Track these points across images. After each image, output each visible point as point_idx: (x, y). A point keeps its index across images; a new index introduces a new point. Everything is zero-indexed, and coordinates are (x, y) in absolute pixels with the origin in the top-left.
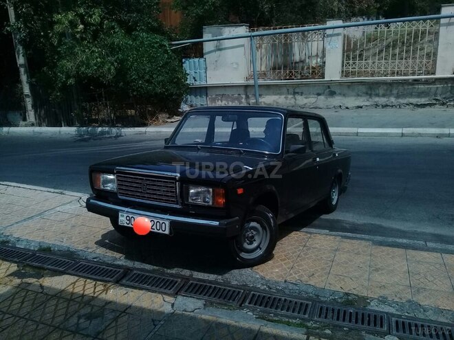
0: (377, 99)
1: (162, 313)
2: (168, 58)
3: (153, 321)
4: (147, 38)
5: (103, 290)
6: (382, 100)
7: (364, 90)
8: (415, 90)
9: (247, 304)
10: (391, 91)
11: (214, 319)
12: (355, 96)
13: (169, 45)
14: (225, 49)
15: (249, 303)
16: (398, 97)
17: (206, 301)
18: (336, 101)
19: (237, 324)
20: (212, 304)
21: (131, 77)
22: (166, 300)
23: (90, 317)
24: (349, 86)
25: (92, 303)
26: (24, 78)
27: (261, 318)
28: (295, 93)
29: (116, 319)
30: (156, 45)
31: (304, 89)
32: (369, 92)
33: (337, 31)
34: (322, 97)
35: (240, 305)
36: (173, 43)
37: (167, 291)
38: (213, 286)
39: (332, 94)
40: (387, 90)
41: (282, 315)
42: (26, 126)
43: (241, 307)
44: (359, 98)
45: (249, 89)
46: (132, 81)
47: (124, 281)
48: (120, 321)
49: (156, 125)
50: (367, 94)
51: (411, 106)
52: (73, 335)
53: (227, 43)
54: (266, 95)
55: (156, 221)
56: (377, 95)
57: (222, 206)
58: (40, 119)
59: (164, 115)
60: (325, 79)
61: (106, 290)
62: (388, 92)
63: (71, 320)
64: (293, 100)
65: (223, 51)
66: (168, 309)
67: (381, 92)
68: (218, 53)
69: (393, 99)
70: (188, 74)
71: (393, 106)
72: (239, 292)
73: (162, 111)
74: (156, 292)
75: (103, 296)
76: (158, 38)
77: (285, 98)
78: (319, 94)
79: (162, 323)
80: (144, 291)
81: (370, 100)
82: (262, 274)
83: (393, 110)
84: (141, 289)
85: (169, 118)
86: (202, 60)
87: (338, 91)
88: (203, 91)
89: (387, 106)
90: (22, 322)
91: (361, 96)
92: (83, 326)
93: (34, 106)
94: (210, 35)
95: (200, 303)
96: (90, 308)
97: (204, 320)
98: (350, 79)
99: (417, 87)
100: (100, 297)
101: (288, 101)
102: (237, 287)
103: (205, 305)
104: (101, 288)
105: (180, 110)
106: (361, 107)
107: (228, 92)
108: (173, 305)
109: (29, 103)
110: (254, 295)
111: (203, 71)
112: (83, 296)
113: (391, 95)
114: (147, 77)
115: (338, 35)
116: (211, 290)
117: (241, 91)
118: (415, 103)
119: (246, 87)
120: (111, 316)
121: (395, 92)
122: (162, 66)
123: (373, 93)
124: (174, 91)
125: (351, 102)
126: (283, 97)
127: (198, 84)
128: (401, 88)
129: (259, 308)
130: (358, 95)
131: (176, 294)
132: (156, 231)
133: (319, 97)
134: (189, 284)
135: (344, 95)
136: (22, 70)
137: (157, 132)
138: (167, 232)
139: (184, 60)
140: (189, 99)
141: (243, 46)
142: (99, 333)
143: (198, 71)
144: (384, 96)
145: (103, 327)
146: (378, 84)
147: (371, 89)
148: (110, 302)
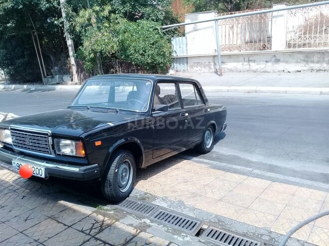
0: (312, 65)
6: (317, 66)
7: (302, 58)
10: (324, 58)
12: (294, 62)
13: (161, 28)
14: (200, 29)
18: (281, 66)
21: (130, 51)
24: (290, 55)
26: (71, 53)
28: (249, 61)
30: (151, 29)
31: (256, 58)
32: (306, 60)
33: (281, 13)
34: (269, 64)
36: (164, 27)
39: (278, 61)
40: (320, 58)
42: (72, 84)
44: (298, 64)
45: (216, 58)
46: (131, 55)
50: (304, 61)
53: (199, 26)
54: (229, 62)
55: (35, 167)
56: (313, 62)
57: (82, 156)
58: (80, 80)
60: (272, 50)
62: (321, 59)
64: (248, 66)
65: (198, 31)
67: (316, 59)
68: (195, 32)
69: (325, 65)
71: (325, 70)
76: (154, 24)
78: (267, 62)
81: (307, 65)
83: (326, 73)
86: (184, 38)
87: (281, 59)
88: (184, 60)
89: (320, 70)
91: (300, 63)
93: (77, 72)
94: (190, 20)
98: (292, 49)
101: (244, 67)
106: (300, 72)
107: (202, 61)
109: (74, 69)
111: (185, 46)
113: (324, 61)
114: (141, 51)
115: (282, 16)
117: (211, 59)
119: (214, 56)
121: (326, 59)
122: (153, 44)
123: (309, 60)
125: (293, 67)
126: (241, 63)
127: (181, 55)
130: (298, 62)
132: (36, 175)
133: (267, 64)
135: (286, 62)
136: (70, 48)
138: (43, 176)
139: (172, 39)
140: (175, 67)
141: (212, 27)
143: (181, 46)
144: (318, 62)
146: (313, 53)
147: (307, 57)
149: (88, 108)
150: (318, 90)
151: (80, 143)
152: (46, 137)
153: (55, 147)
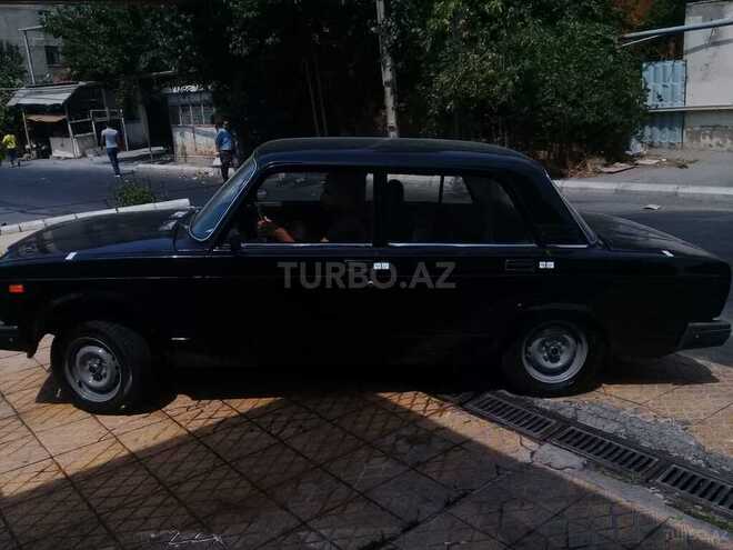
1: (513, 460)
2: (615, 63)
3: (498, 467)
4: (581, 30)
5: (437, 411)
9: (658, 481)
11: (593, 487)
13: (619, 40)
14: (727, 42)
15: (664, 481)
17: (589, 460)
19: (629, 504)
20: (598, 466)
21: (544, 97)
22: (524, 443)
23: (412, 441)
25: (419, 424)
26: (390, 101)
27: (675, 507)
29: (445, 452)
30: (595, 42)
35: (647, 481)
36: (627, 35)
37: (530, 432)
38: (608, 441)
41: (716, 512)
43: (646, 483)
46: (546, 104)
47: (470, 405)
48: (452, 455)
49: (581, 177)
52: (384, 458)
59: (597, 160)
61: (442, 411)
63: (388, 438)
65: (723, 46)
66: (524, 457)
68: (712, 50)
70: (649, 90)
72: (651, 460)
73: (594, 152)
74: (512, 430)
75: (436, 418)
76: (600, 29)
79: (509, 473)
80: (494, 425)
82: (701, 441)
84: (492, 421)
85: (606, 166)
86: (679, 64)
88: (676, 118)
90: (328, 427)
92: (400, 450)
94: (700, 18)
95: (576, 461)
96: (414, 429)
97: (576, 485)
100: (431, 418)
102: (649, 451)
103: (585, 466)
104: (435, 406)
105: (627, 152)
107: (727, 121)
108: (533, 453)
110: (675, 470)
112: (409, 411)
114: (573, 96)
116: (601, 448)
120: (440, 447)
122: (602, 78)
124: (618, 118)
127: (667, 105)
129: (678, 492)
131: (542, 441)
134: (568, 430)
137: (581, 189)
139: (644, 65)
140: (648, 134)
142: (418, 464)
143: (669, 84)
145: (426, 457)
148: (444, 428)
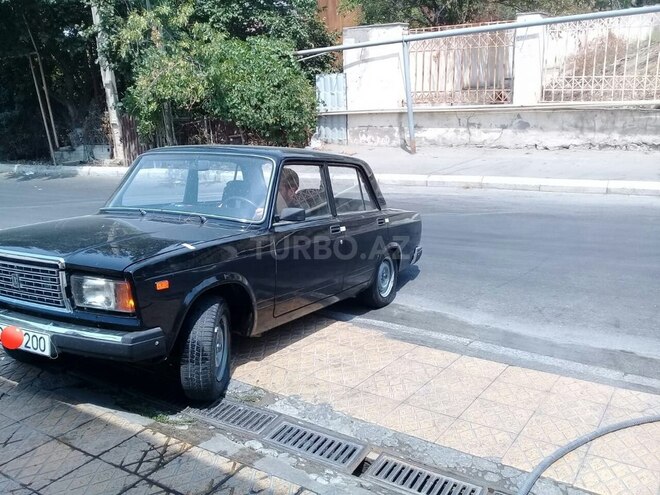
0: (591, 135)
6: (600, 138)
7: (573, 122)
8: (650, 122)
10: (614, 123)
12: (558, 130)
13: (294, 55)
14: (372, 60)
16: (624, 132)
18: (530, 137)
21: (232, 100)
24: (549, 116)
28: (469, 125)
30: (274, 56)
31: (482, 119)
32: (580, 124)
33: (532, 30)
34: (508, 132)
36: (300, 52)
39: (524, 126)
40: (607, 121)
42: (111, 165)
44: (564, 133)
45: (404, 118)
46: (233, 107)
50: (576, 127)
51: (645, 147)
53: (372, 52)
54: (428, 127)
55: (31, 334)
56: (592, 129)
57: (129, 311)
58: (129, 156)
60: (514, 105)
62: (609, 124)
64: (467, 135)
65: (369, 63)
67: (598, 124)
68: (363, 65)
69: (616, 137)
71: (616, 146)
76: (281, 45)
77: (455, 131)
78: (504, 127)
81: (581, 136)
83: (617, 152)
86: (341, 76)
87: (532, 123)
88: (341, 120)
89: (607, 145)
91: (567, 130)
93: (123, 139)
94: (353, 40)
98: (552, 104)
99: (653, 117)
101: (459, 137)
106: (568, 148)
107: (376, 122)
109: (116, 134)
111: (342, 92)
113: (614, 128)
115: (534, 36)
117: (394, 120)
118: (650, 142)
119: (401, 114)
121: (619, 124)
123: (586, 125)
125: (554, 139)
126: (452, 129)
128: (629, 119)
130: (563, 129)
132: (32, 350)
133: (505, 131)
135: (541, 128)
136: (108, 91)
138: (47, 353)
139: (317, 77)
140: (323, 133)
141: (397, 55)
143: (335, 92)
144: (602, 130)
146: (593, 111)
147: (582, 119)
149: (143, 215)
150: (602, 185)
151: (126, 285)
152: (54, 273)
153: (73, 292)
